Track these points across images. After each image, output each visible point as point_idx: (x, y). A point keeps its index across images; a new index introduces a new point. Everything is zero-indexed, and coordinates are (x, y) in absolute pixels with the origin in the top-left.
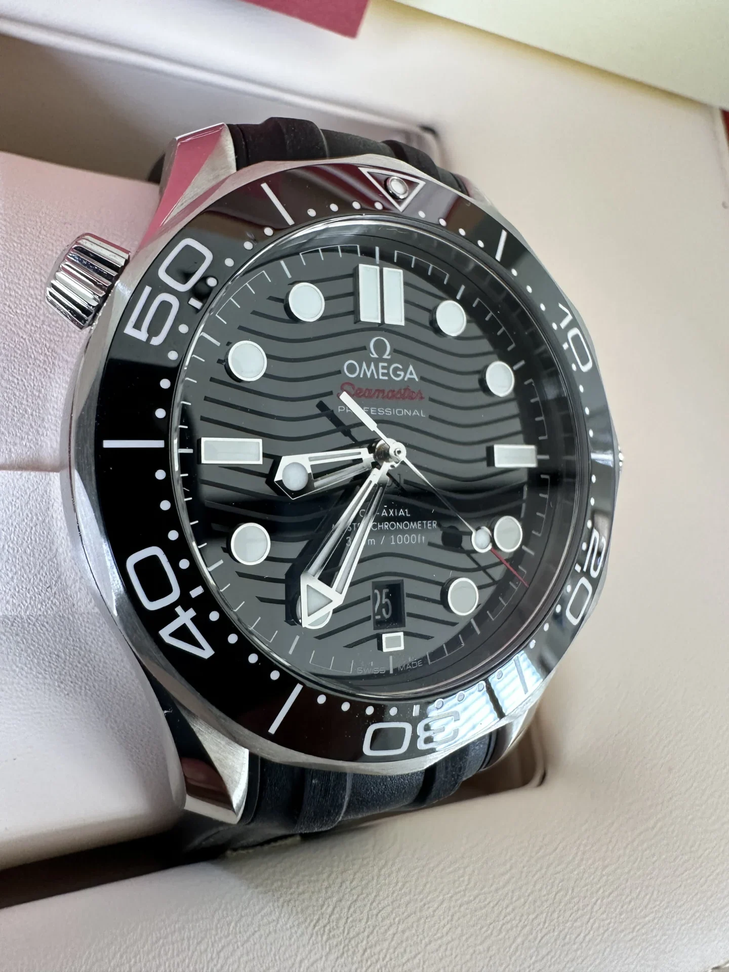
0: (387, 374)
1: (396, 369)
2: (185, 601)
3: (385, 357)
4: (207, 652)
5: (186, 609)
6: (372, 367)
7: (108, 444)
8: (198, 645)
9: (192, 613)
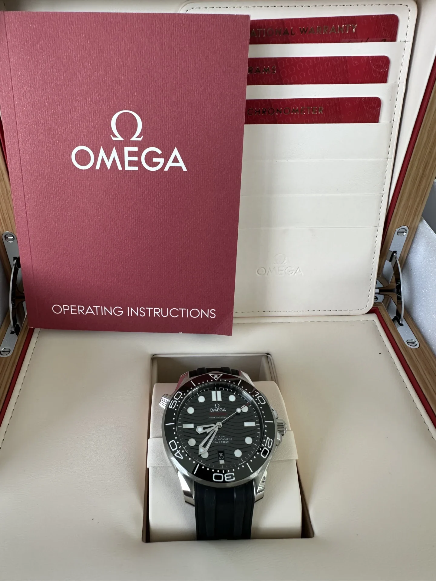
0: (219, 410)
1: (221, 410)
2: (178, 449)
3: (219, 407)
4: (182, 458)
5: (178, 450)
6: (216, 409)
7: (166, 424)
8: (181, 457)
9: (179, 451)
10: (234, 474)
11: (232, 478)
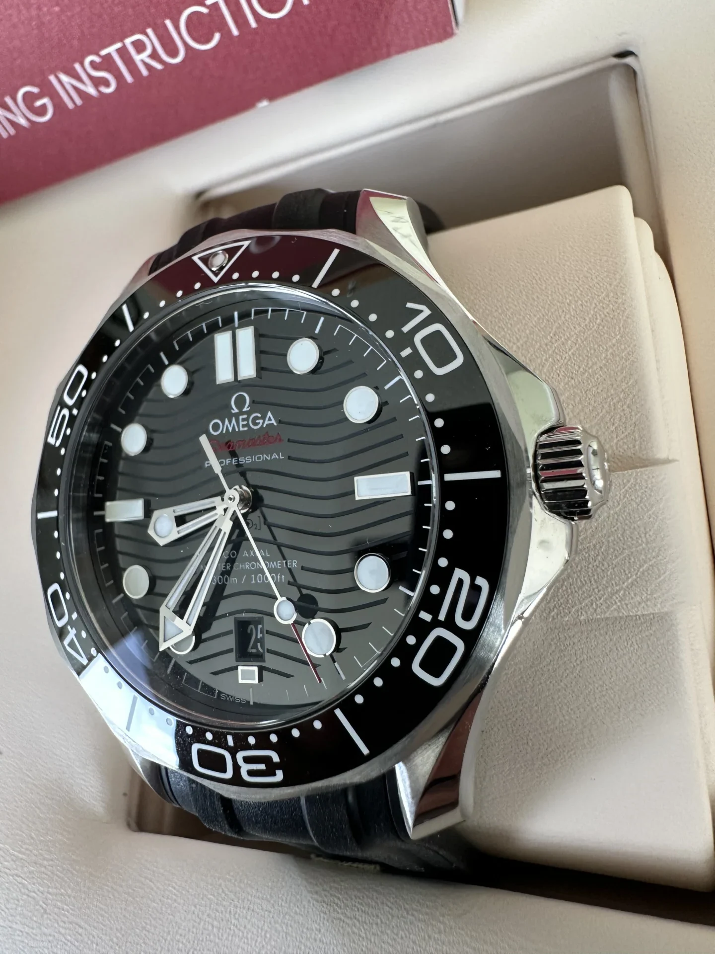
0: (247, 425)
1: (255, 418)
3: (245, 409)
6: (234, 421)
7: (39, 517)
10: (276, 758)
11: (270, 772)
